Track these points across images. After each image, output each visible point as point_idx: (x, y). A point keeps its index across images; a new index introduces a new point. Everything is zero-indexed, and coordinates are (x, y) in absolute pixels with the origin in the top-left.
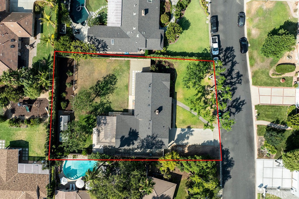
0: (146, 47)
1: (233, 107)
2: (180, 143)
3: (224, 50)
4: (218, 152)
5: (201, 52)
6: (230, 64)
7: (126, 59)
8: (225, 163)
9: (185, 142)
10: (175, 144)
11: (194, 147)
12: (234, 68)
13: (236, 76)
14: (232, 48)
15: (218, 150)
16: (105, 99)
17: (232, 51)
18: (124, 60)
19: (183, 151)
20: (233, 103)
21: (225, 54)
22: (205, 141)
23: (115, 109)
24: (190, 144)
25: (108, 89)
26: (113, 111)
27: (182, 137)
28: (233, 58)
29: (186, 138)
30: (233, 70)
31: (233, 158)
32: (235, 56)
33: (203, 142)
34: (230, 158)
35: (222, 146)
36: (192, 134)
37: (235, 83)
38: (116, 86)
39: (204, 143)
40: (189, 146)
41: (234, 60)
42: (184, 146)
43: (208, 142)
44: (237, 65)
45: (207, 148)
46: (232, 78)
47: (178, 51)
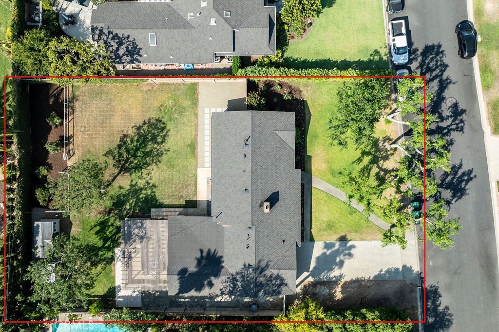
0: (234, 50)
1: (447, 188)
2: (323, 276)
3: (419, 53)
4: (413, 294)
5: (365, 59)
6: (435, 84)
7: (189, 81)
8: (431, 320)
9: (335, 273)
10: (311, 279)
11: (357, 285)
12: (446, 94)
13: (449, 114)
14: (440, 46)
15: (412, 291)
16: (140, 177)
17: (438, 53)
18: (184, 84)
19: (331, 296)
20: (446, 178)
21: (423, 61)
22: (381, 271)
23: (167, 202)
24: (347, 278)
25: (147, 154)
26: (161, 206)
27: (327, 262)
28: (442, 71)
29: (336, 264)
31: (450, 308)
32: (447, 66)
33: (377, 273)
34: (441, 308)
35: (422, 280)
36: (350, 255)
37: (449, 131)
38: (166, 146)
39: (379, 275)
40: (345, 283)
41: (445, 77)
42: (331, 284)
43: (388, 271)
44: (451, 86)
45: (387, 286)
46: (442, 118)
47: (312, 58)
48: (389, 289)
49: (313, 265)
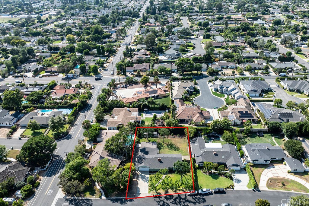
0: (196, 157)
1: (163, 204)
2: (140, 177)
3: (203, 197)
4: (132, 196)
5: (199, 185)
6: (194, 201)
8: (123, 200)
9: (140, 179)
10: (139, 174)
12: (191, 203)
13: (185, 204)
14: (206, 202)
16: (166, 147)
17: (203, 201)
19: (134, 178)
21: (200, 198)
23: (160, 151)
24: (138, 181)
25: (171, 148)
26: (159, 150)
28: (198, 203)
29: (143, 179)
30: (190, 203)
31: (127, 204)
32: (200, 204)
34: (127, 202)
36: (145, 182)
37: (180, 204)
38: (173, 151)
39: (139, 188)
41: (196, 203)
42: (138, 178)
43: (139, 190)
44: (194, 205)
45: (135, 190)
46: (184, 202)
47: (198, 175)
48: (134, 190)
49: (143, 175)
